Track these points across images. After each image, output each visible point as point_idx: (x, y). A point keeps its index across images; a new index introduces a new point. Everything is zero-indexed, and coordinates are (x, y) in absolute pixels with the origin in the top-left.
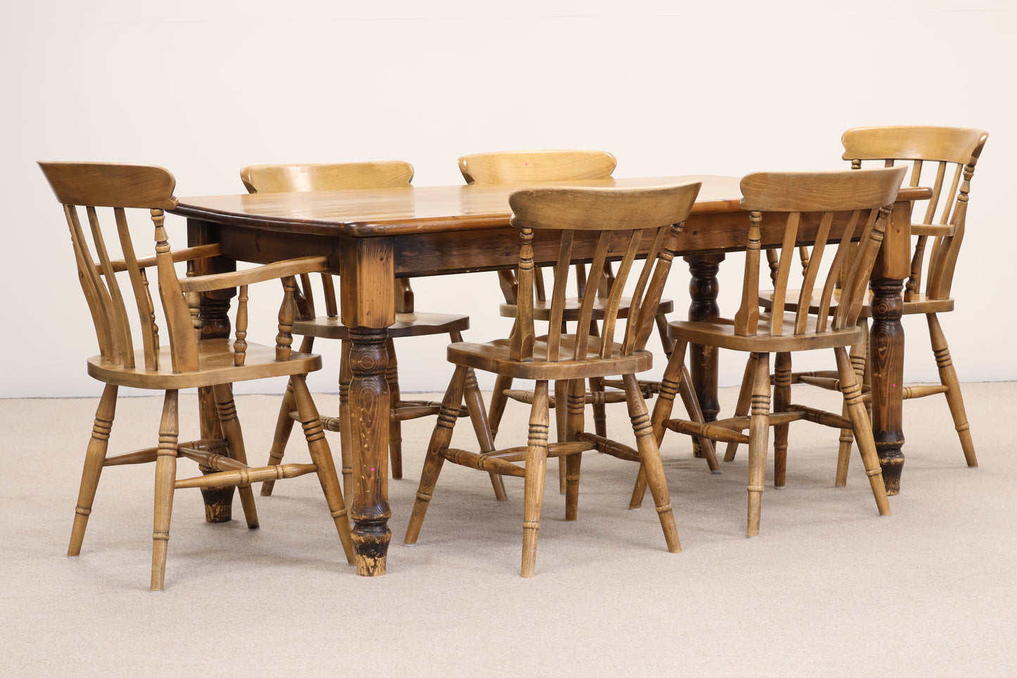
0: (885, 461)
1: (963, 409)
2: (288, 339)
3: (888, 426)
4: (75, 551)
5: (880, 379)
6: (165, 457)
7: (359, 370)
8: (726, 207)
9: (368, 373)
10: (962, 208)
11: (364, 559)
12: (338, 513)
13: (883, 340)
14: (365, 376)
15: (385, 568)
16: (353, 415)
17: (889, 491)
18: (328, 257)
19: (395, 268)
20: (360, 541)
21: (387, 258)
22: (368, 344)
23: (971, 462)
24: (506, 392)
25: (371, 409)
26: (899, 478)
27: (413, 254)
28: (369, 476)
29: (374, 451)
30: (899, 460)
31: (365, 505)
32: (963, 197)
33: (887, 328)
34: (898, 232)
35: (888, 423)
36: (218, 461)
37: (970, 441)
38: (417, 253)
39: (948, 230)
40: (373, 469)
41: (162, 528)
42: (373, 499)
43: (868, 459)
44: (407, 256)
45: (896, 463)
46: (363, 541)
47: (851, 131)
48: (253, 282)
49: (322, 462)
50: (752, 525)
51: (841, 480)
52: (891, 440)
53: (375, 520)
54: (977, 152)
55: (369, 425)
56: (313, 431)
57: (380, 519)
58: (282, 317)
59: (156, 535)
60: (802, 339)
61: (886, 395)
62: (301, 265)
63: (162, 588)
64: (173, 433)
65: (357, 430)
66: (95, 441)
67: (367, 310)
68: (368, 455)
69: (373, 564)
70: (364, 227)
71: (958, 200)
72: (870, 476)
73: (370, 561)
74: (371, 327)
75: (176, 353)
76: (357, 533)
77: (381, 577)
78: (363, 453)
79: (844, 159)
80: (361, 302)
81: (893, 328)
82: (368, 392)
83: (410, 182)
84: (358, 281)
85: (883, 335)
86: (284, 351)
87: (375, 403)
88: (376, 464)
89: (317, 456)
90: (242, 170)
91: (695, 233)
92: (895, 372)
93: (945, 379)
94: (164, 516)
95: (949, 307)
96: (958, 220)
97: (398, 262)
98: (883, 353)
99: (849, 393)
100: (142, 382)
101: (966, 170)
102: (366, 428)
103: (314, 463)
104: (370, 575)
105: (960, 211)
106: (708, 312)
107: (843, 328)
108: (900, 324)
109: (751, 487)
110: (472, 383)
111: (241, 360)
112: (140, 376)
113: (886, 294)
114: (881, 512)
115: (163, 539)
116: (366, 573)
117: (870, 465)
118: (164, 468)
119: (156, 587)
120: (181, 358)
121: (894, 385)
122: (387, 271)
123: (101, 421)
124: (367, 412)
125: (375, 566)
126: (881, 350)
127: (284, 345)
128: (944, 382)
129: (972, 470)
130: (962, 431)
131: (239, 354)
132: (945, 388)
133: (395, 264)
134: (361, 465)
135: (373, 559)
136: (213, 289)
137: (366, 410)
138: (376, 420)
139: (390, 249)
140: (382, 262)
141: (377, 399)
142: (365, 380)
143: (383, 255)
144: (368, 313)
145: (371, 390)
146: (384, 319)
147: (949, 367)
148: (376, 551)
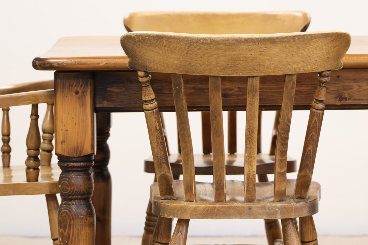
9: (66, 197)
14: (65, 200)
25: (67, 230)
27: (119, 90)
38: (123, 89)
44: (112, 92)
67: (62, 139)
74: (66, 154)
80: (56, 131)
82: (64, 215)
87: (70, 225)
97: (103, 97)
124: (64, 233)
137: (63, 231)
138: (72, 241)
139: (87, 85)
140: (78, 95)
141: (72, 221)
142: (65, 204)
143: (78, 89)
144: (62, 142)
145: (67, 213)
146: (79, 149)
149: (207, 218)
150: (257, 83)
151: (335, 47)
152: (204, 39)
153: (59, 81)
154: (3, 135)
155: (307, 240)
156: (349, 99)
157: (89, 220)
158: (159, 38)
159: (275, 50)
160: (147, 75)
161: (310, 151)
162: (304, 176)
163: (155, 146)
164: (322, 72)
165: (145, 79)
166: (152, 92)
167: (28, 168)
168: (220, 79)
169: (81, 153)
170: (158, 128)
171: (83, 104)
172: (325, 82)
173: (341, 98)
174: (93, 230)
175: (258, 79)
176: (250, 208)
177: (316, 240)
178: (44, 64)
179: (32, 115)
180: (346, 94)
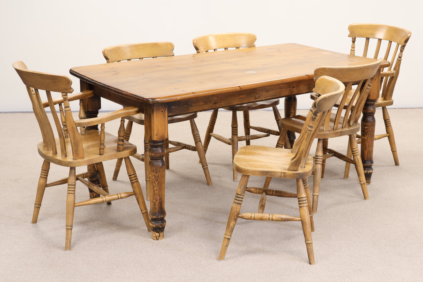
0: (366, 172)
1: (395, 143)
2: (122, 142)
3: (367, 158)
4: (35, 221)
5: (365, 139)
6: (71, 194)
7: (153, 157)
8: (307, 78)
9: (156, 159)
10: (399, 63)
11: (155, 233)
12: (144, 211)
13: (367, 124)
14: (155, 160)
15: (163, 236)
16: (150, 175)
18: (139, 108)
19: (168, 114)
20: (153, 226)
21: (165, 111)
22: (156, 147)
23: (397, 163)
24: (211, 134)
25: (158, 173)
26: (370, 178)
27: (175, 107)
28: (157, 201)
29: (159, 190)
30: (371, 171)
31: (155, 212)
32: (400, 59)
33: (369, 119)
34: (375, 80)
35: (367, 156)
36: (94, 187)
37: (397, 155)
38: (177, 106)
39: (393, 74)
40: (158, 198)
41: (69, 224)
42: (159, 210)
43: (361, 178)
44: (173, 108)
45: (370, 173)
46: (154, 226)
47: (352, 25)
48: (107, 121)
49: (137, 191)
50: (314, 209)
51: (346, 176)
52: (368, 164)
53: (159, 218)
54: (406, 41)
55: (157, 180)
56: (133, 179)
57: (161, 218)
58: (119, 134)
59: (67, 228)
60: (336, 133)
61: (367, 145)
62: (127, 112)
63: (70, 249)
64: (74, 184)
65: (152, 182)
66: (42, 178)
67: (156, 133)
68: (156, 192)
69: (158, 235)
70: (154, 101)
71: (397, 60)
72: (361, 184)
73: (157, 234)
74: (158, 140)
75: (74, 152)
76: (152, 223)
77: (162, 240)
78: (154, 191)
79: (349, 36)
80: (154, 130)
81: (371, 119)
82: (156, 167)
83: (173, 51)
84: (152, 121)
85: (367, 122)
86: (121, 147)
87: (159, 171)
88: (160, 196)
89: (135, 189)
90: (103, 50)
91: (293, 87)
92: (371, 137)
93: (388, 131)
94: (70, 219)
95: (392, 103)
96: (397, 69)
97: (169, 112)
98: (367, 129)
99: (354, 151)
100: (60, 163)
101: (401, 48)
102: (155, 182)
103: (134, 192)
104: (157, 239)
105: (398, 65)
106: (292, 100)
107: (353, 125)
108: (374, 117)
109: (314, 194)
110: (198, 139)
111: (102, 152)
112: (59, 160)
113: (369, 105)
114: (365, 198)
115: (70, 229)
116: (156, 239)
117: (362, 180)
118: (70, 199)
119: (67, 249)
120: (76, 154)
121: (371, 142)
122: (165, 116)
123: (44, 170)
125: (159, 236)
126: (366, 128)
127: (120, 145)
128: (387, 133)
129: (397, 167)
130: (394, 151)
131: (101, 150)
132: (388, 135)
133: (167, 113)
134: (153, 196)
135: (158, 234)
136: (89, 126)
137: (155, 174)
138: (160, 178)
140: (162, 113)
141: (160, 169)
142: (155, 162)
143: (163, 110)
144: (156, 135)
146: (163, 136)
147: (390, 127)
148: (160, 230)
156: (259, 98)
169: (164, 138)
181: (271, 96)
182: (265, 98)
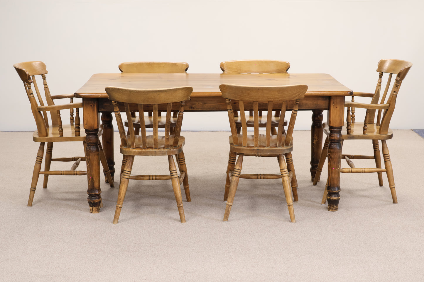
0: (329, 198)
3: (334, 184)
4: (45, 187)
5: (329, 165)
11: (90, 207)
13: (329, 150)
14: (90, 145)
17: (331, 210)
21: (94, 106)
23: (395, 202)
25: (89, 157)
26: (336, 205)
28: (89, 180)
29: (91, 171)
30: (335, 198)
31: (89, 189)
33: (332, 145)
34: (336, 108)
38: (109, 104)
40: (90, 177)
42: (91, 187)
44: (105, 105)
45: (333, 199)
47: (382, 60)
52: (335, 190)
53: (91, 195)
57: (98, 194)
59: (31, 189)
61: (330, 172)
67: (86, 123)
68: (89, 172)
69: (92, 209)
74: (87, 129)
79: (377, 71)
80: (84, 120)
81: (335, 146)
85: (330, 148)
92: (334, 163)
94: (33, 183)
98: (329, 155)
101: (396, 82)
102: (88, 163)
104: (92, 213)
107: (279, 146)
113: (332, 132)
116: (90, 212)
120: (40, 132)
121: (333, 169)
125: (93, 210)
130: (392, 188)
131: (61, 133)
132: (386, 170)
133: (97, 108)
139: (95, 103)
140: (92, 107)
141: (91, 154)
143: (92, 105)
144: (86, 124)
145: (89, 151)
146: (93, 126)
147: (389, 162)
148: (92, 205)
149: (139, 155)
150: (157, 106)
151: (186, 92)
152: (135, 91)
153: (84, 101)
154: (71, 113)
155: (180, 158)
156: (195, 108)
157: (97, 153)
158: (119, 89)
159: (163, 95)
160: (115, 102)
161: (178, 130)
162: (176, 139)
163: (120, 128)
164: (182, 102)
165: (115, 104)
166: (118, 108)
167: (76, 131)
168: (142, 105)
169: (93, 128)
170: (120, 121)
171: (94, 110)
172: (183, 105)
173: (191, 108)
174: (99, 157)
175: (157, 105)
176: (155, 152)
177: (184, 158)
178: (78, 96)
179: (76, 112)
180: (194, 106)
181: (209, 108)
182: (201, 108)
